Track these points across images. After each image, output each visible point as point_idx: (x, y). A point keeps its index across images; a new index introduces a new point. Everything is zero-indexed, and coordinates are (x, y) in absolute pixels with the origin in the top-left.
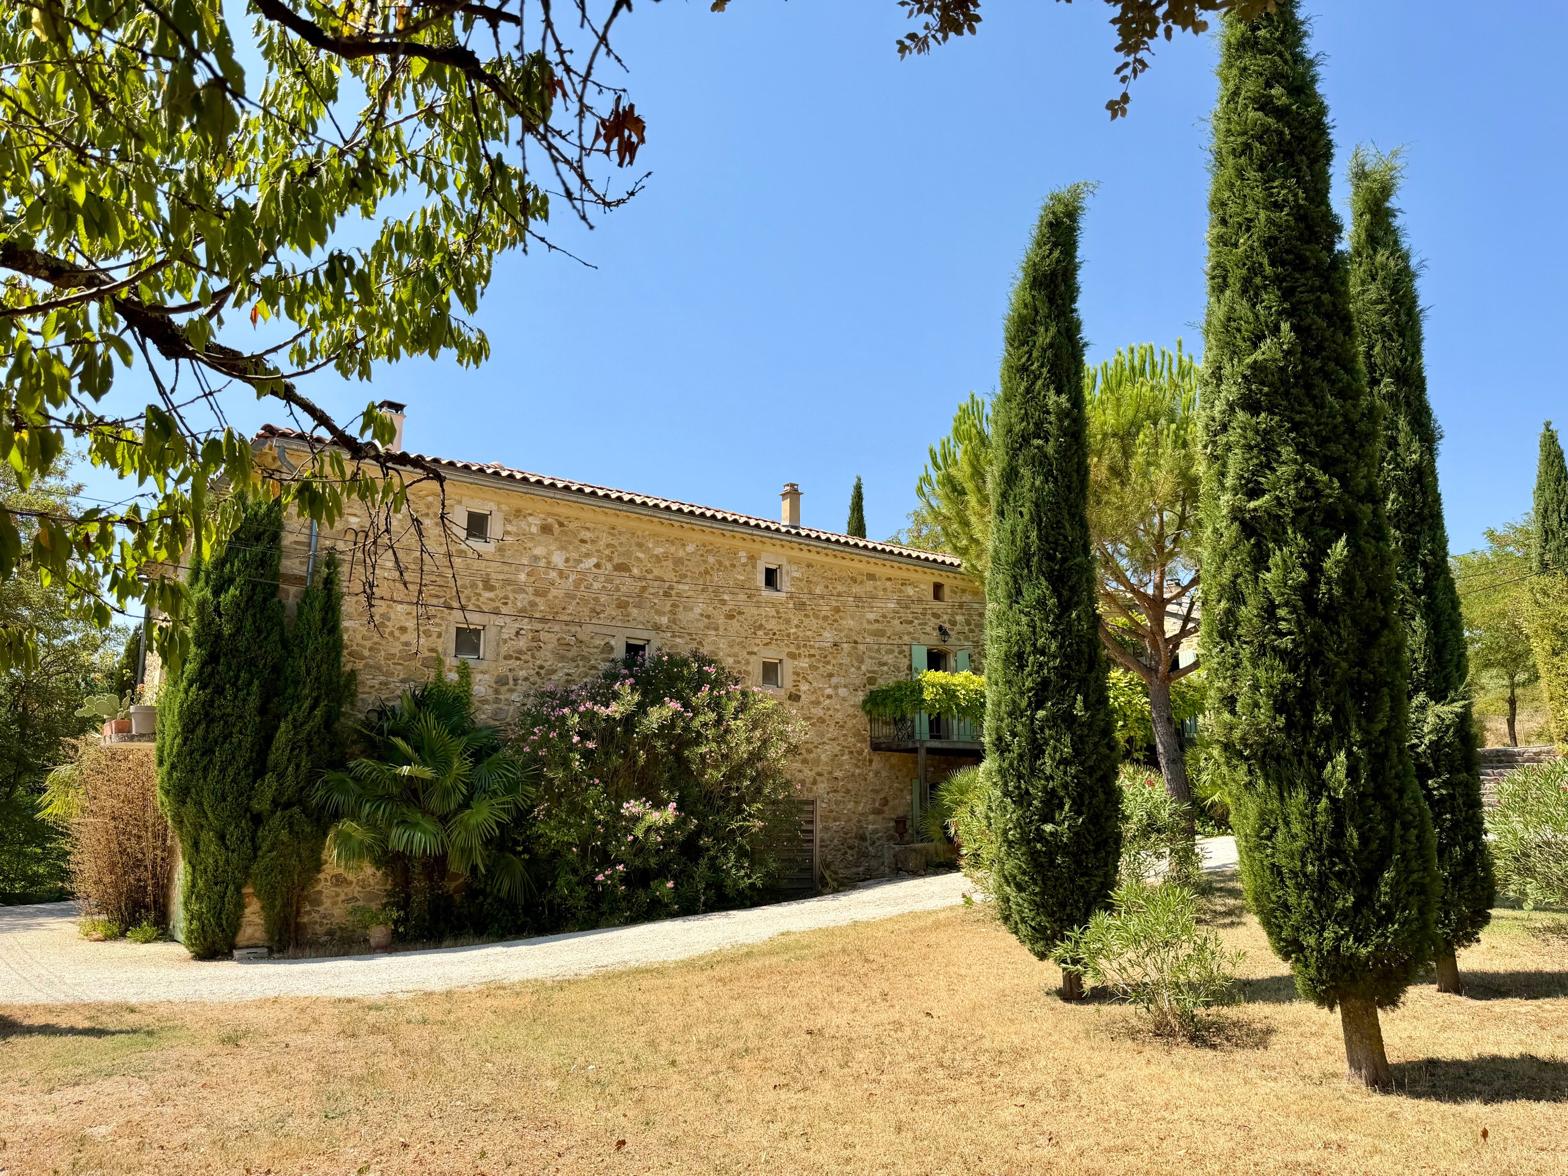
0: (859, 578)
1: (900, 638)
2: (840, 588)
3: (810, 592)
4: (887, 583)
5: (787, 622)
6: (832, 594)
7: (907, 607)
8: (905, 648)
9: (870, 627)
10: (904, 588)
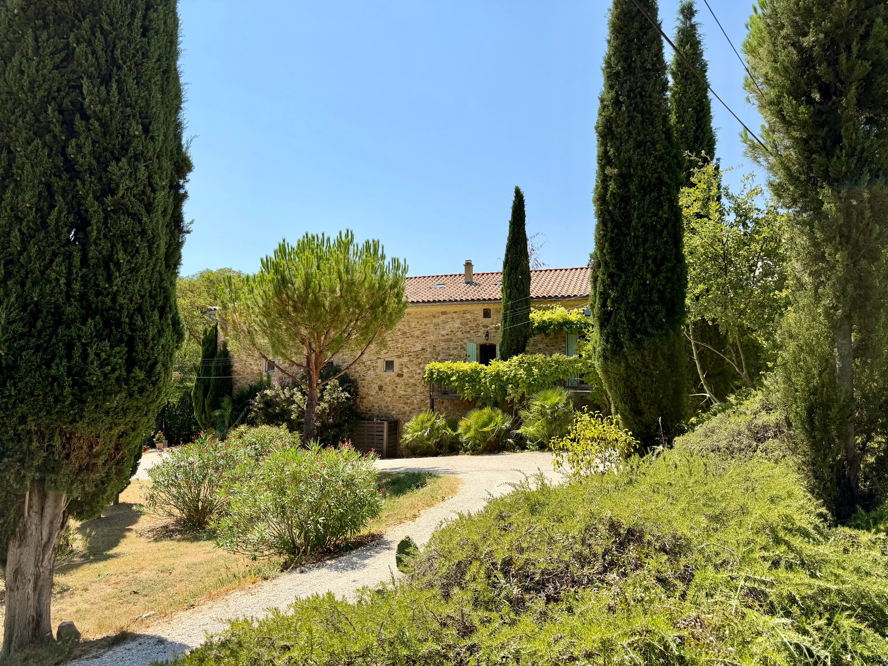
0: (437, 315)
1: (462, 341)
2: (426, 321)
3: (409, 326)
4: (454, 315)
5: (397, 342)
6: (421, 325)
7: (466, 324)
8: (464, 346)
9: (444, 338)
10: (464, 315)
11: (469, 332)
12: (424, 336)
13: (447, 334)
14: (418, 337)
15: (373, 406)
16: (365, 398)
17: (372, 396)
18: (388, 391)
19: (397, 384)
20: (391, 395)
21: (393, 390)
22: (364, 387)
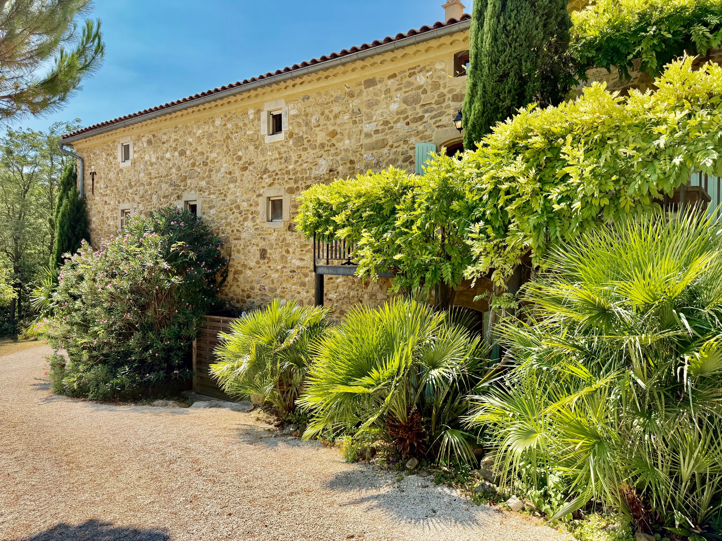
0: (357, 90)
1: (406, 142)
2: (336, 109)
3: (307, 124)
4: (390, 82)
5: (287, 160)
6: (328, 118)
7: (416, 100)
8: (411, 153)
9: (368, 141)
10: (412, 79)
11: (422, 118)
12: (334, 141)
13: (377, 132)
14: (322, 146)
15: (252, 288)
16: (241, 272)
17: (251, 269)
18: (275, 261)
19: (288, 245)
20: (279, 267)
21: (283, 257)
22: (238, 252)
